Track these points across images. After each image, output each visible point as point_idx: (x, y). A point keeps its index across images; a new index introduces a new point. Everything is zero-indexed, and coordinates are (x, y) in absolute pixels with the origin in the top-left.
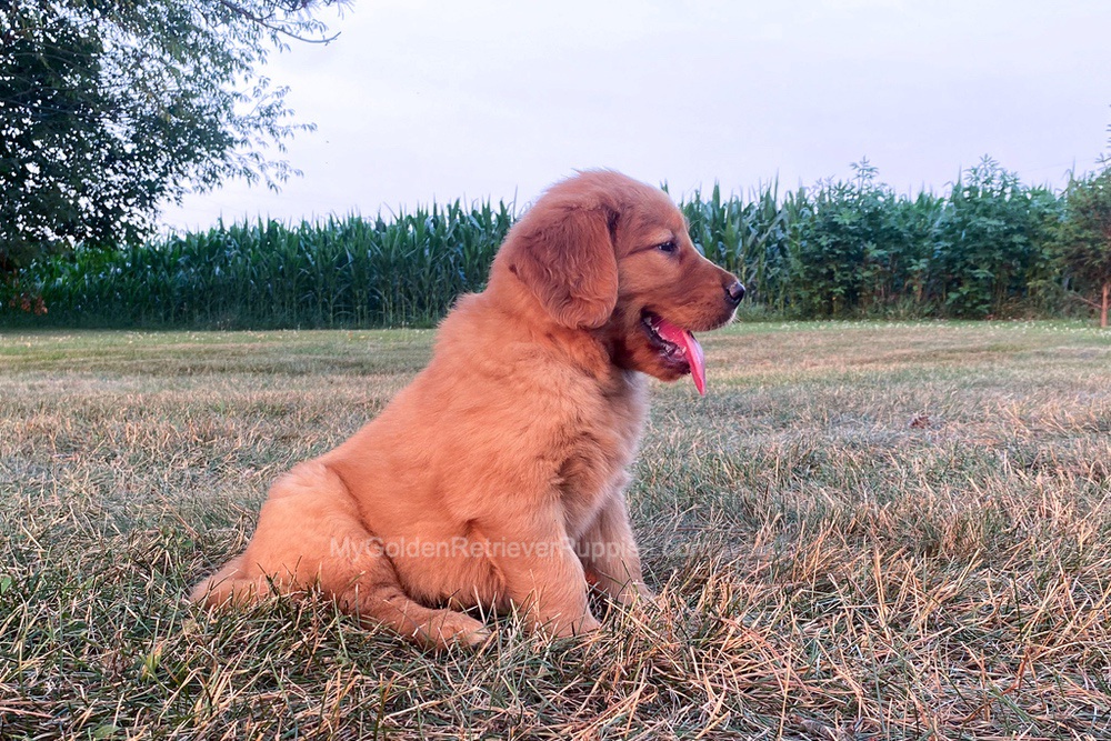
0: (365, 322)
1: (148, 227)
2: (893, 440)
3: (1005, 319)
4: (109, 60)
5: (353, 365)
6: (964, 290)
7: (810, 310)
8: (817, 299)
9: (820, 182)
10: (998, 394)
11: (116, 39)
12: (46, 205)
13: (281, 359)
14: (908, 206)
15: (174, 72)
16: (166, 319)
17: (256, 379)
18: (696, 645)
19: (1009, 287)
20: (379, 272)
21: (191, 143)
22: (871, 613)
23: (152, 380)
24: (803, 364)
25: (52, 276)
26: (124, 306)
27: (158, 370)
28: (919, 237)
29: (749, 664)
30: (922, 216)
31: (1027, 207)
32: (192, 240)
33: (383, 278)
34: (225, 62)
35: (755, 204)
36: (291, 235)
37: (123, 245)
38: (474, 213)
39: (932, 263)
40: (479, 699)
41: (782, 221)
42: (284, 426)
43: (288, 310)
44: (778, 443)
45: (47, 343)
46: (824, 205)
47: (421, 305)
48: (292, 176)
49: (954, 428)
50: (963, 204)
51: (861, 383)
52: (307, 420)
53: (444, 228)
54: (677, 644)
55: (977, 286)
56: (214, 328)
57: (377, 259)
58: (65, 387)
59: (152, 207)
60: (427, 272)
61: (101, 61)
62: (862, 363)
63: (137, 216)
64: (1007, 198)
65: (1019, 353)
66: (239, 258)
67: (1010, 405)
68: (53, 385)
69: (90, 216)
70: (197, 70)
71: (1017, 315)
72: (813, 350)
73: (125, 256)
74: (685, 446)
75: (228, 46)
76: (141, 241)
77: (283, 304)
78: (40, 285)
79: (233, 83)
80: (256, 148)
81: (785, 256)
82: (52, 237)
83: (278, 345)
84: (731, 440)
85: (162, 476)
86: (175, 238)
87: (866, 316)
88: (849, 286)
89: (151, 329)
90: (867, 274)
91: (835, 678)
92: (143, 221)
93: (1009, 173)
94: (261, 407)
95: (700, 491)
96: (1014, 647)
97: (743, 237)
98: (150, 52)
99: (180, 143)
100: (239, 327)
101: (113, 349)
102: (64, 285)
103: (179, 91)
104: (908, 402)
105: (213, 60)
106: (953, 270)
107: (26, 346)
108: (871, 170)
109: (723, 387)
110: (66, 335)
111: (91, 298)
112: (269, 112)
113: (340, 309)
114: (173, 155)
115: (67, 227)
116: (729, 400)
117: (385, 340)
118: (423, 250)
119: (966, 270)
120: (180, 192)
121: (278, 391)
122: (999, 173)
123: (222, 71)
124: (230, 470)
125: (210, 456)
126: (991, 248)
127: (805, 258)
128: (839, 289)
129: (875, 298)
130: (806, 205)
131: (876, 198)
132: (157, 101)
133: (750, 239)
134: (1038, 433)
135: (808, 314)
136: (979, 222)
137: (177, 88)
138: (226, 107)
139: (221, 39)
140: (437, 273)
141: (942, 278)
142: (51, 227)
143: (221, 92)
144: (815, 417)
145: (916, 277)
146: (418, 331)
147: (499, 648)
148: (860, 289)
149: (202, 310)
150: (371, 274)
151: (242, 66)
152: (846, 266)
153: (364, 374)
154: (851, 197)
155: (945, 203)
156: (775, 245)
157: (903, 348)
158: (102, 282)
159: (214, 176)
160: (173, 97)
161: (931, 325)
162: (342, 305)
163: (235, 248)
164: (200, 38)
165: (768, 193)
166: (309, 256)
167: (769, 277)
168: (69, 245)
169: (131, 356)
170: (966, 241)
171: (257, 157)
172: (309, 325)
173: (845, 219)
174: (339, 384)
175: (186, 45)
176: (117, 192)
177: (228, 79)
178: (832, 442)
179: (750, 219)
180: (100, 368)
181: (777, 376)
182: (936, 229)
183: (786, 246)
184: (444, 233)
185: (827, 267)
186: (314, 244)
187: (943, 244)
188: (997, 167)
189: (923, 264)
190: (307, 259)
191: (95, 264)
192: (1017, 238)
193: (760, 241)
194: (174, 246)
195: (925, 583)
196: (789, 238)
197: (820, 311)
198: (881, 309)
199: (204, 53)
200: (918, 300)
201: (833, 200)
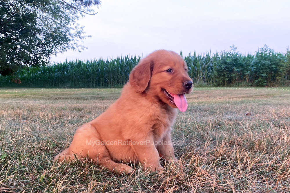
0: (103, 87)
1: (48, 61)
2: (241, 119)
3: (270, 87)
4: (39, 19)
5: (100, 98)
6: (259, 79)
7: (219, 84)
8: (221, 82)
9: (222, 51)
10: (269, 107)
11: (41, 14)
12: (22, 56)
13: (81, 96)
14: (245, 58)
15: (55, 22)
16: (52, 85)
17: (75, 101)
18: (189, 174)
19: (271, 79)
20: (107, 74)
21: (59, 40)
22: (236, 166)
23: (48, 101)
24: (217, 98)
25: (23, 74)
26: (41, 82)
27: (49, 98)
28: (248, 66)
29: (203, 180)
30: (249, 60)
31: (276, 58)
32: (59, 65)
33: (108, 75)
34: (68, 20)
35: (205, 57)
36: (84, 64)
37: (41, 66)
38: (132, 59)
39: (251, 72)
40: (130, 188)
41: (212, 61)
42: (81, 113)
43: (83, 83)
44: (210, 119)
45: (21, 91)
46: (223, 57)
47: (118, 82)
48: (85, 49)
49: (257, 115)
50: (259, 57)
51: (233, 103)
52: (87, 112)
53: (124, 62)
54: (184, 174)
55: (263, 78)
56: (64, 88)
57: (106, 70)
58: (25, 103)
59: (49, 57)
60: (119, 74)
61: (37, 19)
62: (233, 98)
63: (45, 59)
64: (271, 56)
65: (274, 96)
66: (71, 70)
67: (272, 110)
68: (22, 102)
69: (33, 59)
70: (61, 22)
71: (273, 86)
72: (220, 95)
73: (42, 69)
74: (186, 120)
75: (69, 16)
76: (46, 65)
77: (82, 82)
78: (20, 76)
79: (70, 25)
80: (76, 42)
81: (212, 70)
82: (23, 64)
83: (81, 92)
84: (198, 118)
85: (49, 126)
86: (55, 64)
87: (234, 86)
88: (229, 78)
89: (48, 88)
90: (234, 75)
91: (227, 184)
92: (47, 60)
93: (271, 49)
94: (75, 108)
95: (190, 132)
96: (275, 176)
97: (201, 65)
98: (49, 17)
99: (56, 40)
100: (71, 87)
101: (38, 93)
102: (26, 76)
103: (56, 27)
104: (245, 109)
105: (65, 19)
106: (256, 74)
107: (15, 92)
108: (235, 48)
109: (196, 104)
110: (26, 89)
111: (33, 80)
112: (79, 33)
113: (97, 83)
114: (54, 43)
115: (27, 62)
116: (198, 107)
117: (108, 91)
118: (118, 68)
119: (260, 74)
120: (56, 53)
121: (80, 104)
122: (269, 49)
123: (67, 22)
124: (67, 125)
125: (62, 121)
126: (267, 68)
127: (218, 71)
128: (227, 79)
129: (236, 81)
130: (218, 57)
131: (236, 55)
132: (51, 29)
133: (203, 66)
134: (280, 117)
135: (218, 85)
136: (263, 62)
137: (56, 26)
138: (68, 31)
139: (67, 14)
140: (122, 74)
141: (254, 76)
142: (23, 61)
143: (67, 27)
144: (220, 112)
145: (247, 76)
146: (117, 89)
147: (136, 174)
148: (232, 79)
149: (61, 83)
150: (105, 74)
151: (73, 21)
152: (228, 73)
153: (102, 100)
154: (230, 55)
155: (255, 57)
156: (210, 67)
157: (243, 94)
158: (35, 76)
159: (65, 49)
160: (55, 28)
161: (251, 88)
162: (97, 82)
163: (70, 67)
164: (62, 14)
165: (208, 54)
166: (89, 69)
167: (208, 76)
168: (27, 66)
169: (42, 95)
170: (260, 67)
171: (76, 44)
172: (89, 87)
173: (228, 61)
174: (96, 103)
175: (58, 16)
176: (40, 53)
177: (69, 24)
178: (225, 119)
179: (203, 61)
180: (34, 98)
181: (210, 101)
182: (252, 64)
183: (213, 68)
184: (124, 64)
185: (224, 73)
186: (90, 66)
187: (254, 67)
188: (268, 48)
189: (249, 73)
190: (88, 70)
191: (34, 71)
192: (274, 66)
193: (206, 66)
194: (54, 67)
195: (251, 158)
196: (213, 66)
197: (222, 85)
198: (237, 84)
199: (63, 17)
200: (247, 82)
201: (225, 56)
